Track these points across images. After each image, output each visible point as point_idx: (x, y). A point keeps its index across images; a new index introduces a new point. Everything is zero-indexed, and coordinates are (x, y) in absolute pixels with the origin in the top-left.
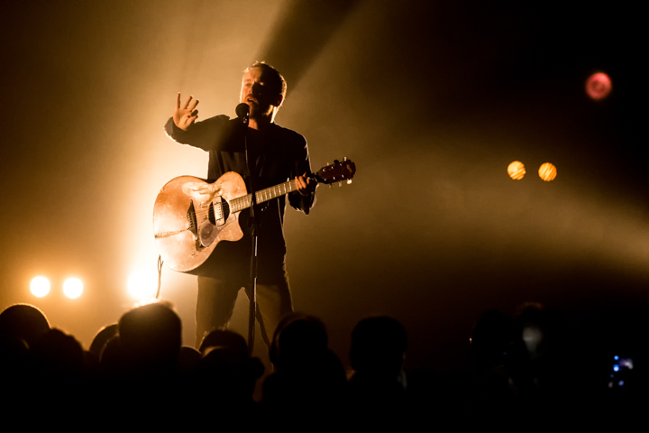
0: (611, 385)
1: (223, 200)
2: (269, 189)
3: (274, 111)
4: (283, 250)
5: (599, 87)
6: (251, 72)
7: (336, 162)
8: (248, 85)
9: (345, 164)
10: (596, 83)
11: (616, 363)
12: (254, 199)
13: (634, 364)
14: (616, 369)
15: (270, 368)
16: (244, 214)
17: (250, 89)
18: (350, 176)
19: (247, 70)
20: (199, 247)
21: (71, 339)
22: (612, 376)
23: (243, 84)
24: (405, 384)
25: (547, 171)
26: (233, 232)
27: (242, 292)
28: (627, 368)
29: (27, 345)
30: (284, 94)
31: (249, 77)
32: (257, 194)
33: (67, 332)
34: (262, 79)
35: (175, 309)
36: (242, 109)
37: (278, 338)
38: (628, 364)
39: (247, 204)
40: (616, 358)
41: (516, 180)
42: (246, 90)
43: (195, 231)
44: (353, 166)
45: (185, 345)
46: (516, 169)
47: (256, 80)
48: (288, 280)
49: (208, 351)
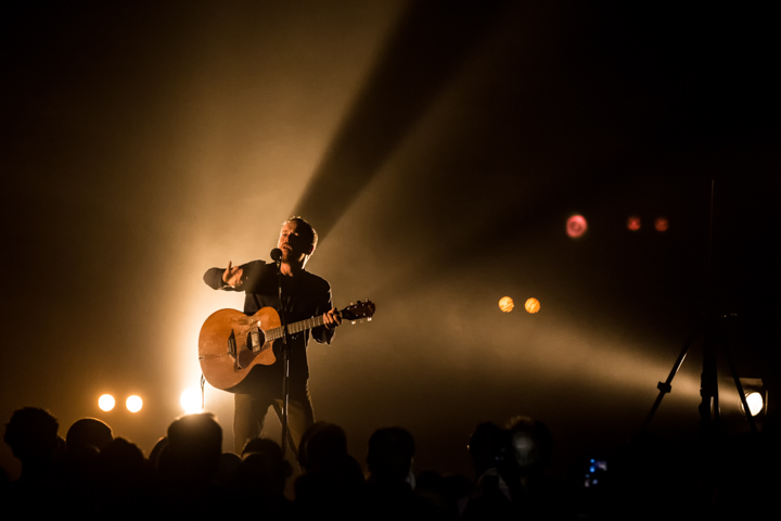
0: (587, 484)
1: (260, 330)
2: (300, 323)
3: (306, 258)
4: (307, 376)
5: (576, 227)
6: (288, 225)
7: (359, 302)
8: (285, 235)
9: (366, 304)
10: (574, 224)
11: (592, 465)
12: (286, 330)
13: (608, 466)
14: (592, 470)
15: (298, 470)
16: (277, 343)
17: (286, 239)
18: (370, 314)
19: (285, 223)
20: (236, 368)
21: (133, 447)
22: (587, 476)
23: (281, 234)
24: (413, 484)
25: (532, 305)
26: (268, 358)
27: (271, 409)
28: (602, 470)
29: (98, 451)
30: (315, 245)
31: (286, 228)
32: (289, 326)
33: (130, 441)
34: (296, 231)
35: (216, 419)
36: (276, 253)
37: (306, 445)
38: (603, 466)
39: (280, 335)
40: (592, 461)
41: (506, 312)
42: (283, 239)
43: (235, 355)
44: (373, 306)
45: (224, 451)
46: (506, 304)
47: (292, 231)
48: (310, 399)
49: (246, 455)
